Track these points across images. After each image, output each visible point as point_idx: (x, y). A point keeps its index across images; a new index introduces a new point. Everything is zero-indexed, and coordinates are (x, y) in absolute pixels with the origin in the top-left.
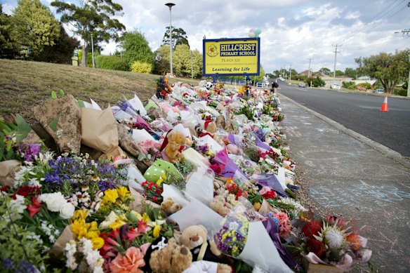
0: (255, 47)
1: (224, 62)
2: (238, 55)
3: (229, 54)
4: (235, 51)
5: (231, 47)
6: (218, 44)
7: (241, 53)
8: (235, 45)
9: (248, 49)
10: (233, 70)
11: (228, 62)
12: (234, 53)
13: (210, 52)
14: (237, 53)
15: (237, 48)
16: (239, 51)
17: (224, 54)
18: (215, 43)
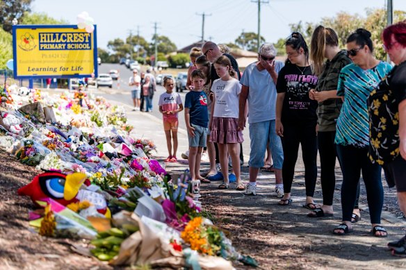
0: (89, 38)
1: (44, 59)
2: (66, 48)
3: (52, 46)
4: (61, 43)
5: (54, 37)
6: (35, 33)
7: (69, 46)
8: (60, 34)
9: (79, 40)
10: (58, 70)
11: (52, 59)
12: (60, 46)
13: (24, 43)
14: (64, 45)
15: (64, 38)
16: (66, 43)
17: (45, 46)
18: (30, 31)
